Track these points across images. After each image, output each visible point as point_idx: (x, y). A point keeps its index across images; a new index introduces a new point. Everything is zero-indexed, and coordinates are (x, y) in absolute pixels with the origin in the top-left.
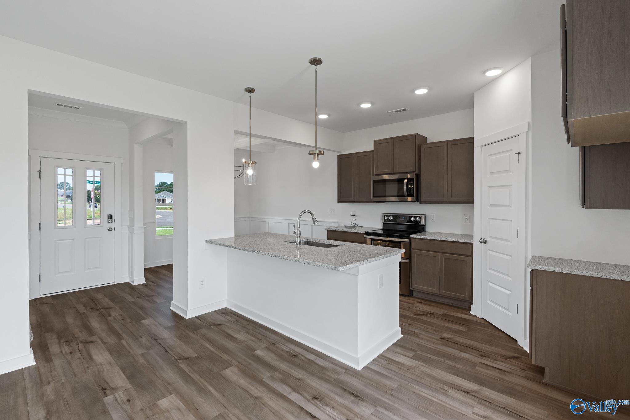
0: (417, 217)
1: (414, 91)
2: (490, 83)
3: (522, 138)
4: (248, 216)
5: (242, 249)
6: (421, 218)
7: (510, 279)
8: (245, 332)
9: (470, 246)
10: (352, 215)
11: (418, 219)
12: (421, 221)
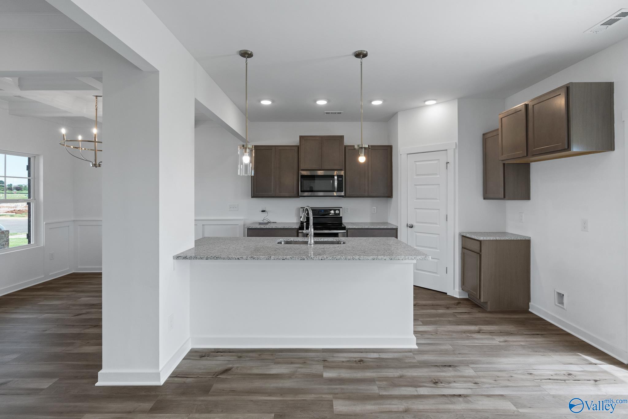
0: (336, 210)
1: (371, 102)
2: (416, 108)
3: (451, 153)
4: (73, 219)
5: (272, 259)
6: (339, 210)
7: (438, 251)
8: (274, 364)
9: (395, 231)
10: (262, 211)
11: (337, 212)
12: (339, 213)
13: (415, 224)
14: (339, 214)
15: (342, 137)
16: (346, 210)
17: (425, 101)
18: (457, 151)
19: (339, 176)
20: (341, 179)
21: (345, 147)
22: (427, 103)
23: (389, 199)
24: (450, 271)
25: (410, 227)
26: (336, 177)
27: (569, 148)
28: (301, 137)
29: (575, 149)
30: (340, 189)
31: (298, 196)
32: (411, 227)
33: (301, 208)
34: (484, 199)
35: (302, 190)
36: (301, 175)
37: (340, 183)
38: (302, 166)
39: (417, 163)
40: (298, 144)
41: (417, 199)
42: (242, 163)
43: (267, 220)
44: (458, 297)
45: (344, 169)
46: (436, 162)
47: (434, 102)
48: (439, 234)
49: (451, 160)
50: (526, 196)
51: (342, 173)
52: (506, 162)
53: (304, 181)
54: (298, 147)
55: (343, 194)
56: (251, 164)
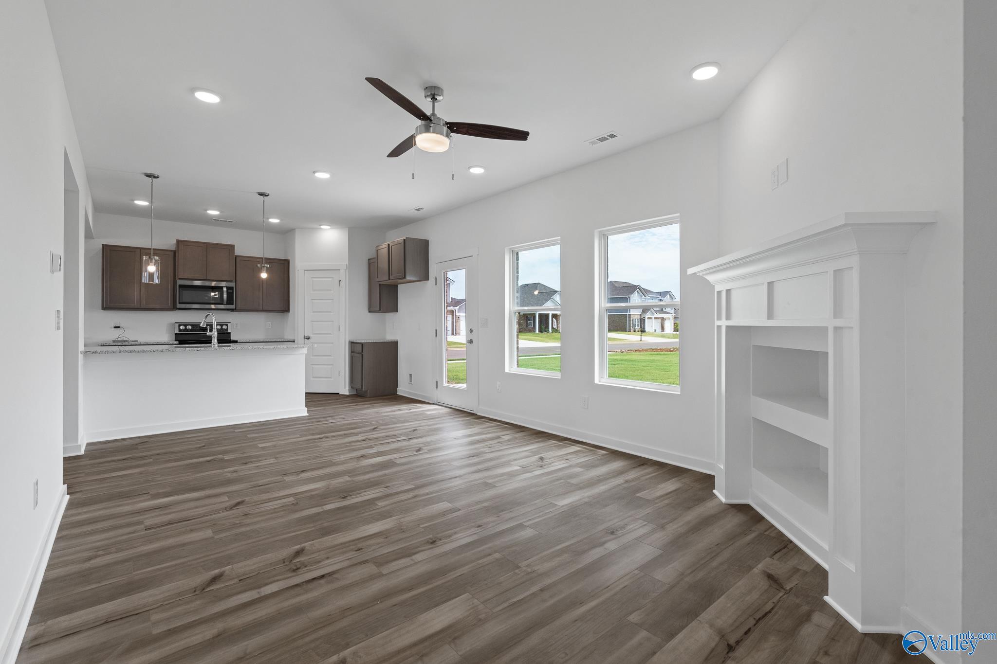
0: (224, 325)
6: (227, 325)
11: (225, 327)
13: (311, 336)
14: (227, 330)
15: (232, 247)
16: (235, 325)
17: (320, 225)
18: (347, 271)
19: (228, 288)
20: (231, 291)
21: (236, 257)
22: (322, 227)
23: (285, 313)
24: (342, 374)
25: (306, 339)
26: (225, 289)
27: (405, 277)
28: (178, 241)
29: (408, 278)
30: (230, 301)
31: (174, 308)
32: (308, 338)
33: (176, 323)
34: (369, 312)
35: (180, 302)
36: (179, 285)
37: (230, 295)
38: (181, 274)
39: (314, 279)
40: (173, 249)
41: (314, 312)
42: (146, 271)
43: (123, 338)
44: (348, 394)
45: (234, 281)
46: (330, 279)
47: (329, 227)
48: (332, 343)
49: (343, 279)
50: (395, 309)
51: (232, 285)
52: (381, 283)
53: (184, 292)
54: (175, 252)
55: (233, 307)
56: (157, 273)
